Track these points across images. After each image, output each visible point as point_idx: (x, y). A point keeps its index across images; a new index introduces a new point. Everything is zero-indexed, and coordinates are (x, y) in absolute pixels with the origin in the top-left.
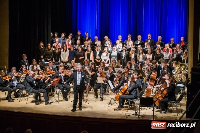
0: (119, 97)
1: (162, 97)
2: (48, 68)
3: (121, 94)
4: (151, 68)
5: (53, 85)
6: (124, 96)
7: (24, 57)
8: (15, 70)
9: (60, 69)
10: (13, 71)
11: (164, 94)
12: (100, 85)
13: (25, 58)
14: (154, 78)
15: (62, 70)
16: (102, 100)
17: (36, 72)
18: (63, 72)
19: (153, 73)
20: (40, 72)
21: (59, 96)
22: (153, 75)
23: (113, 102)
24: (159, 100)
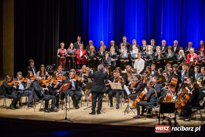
0: (137, 103)
1: (185, 103)
2: (57, 74)
3: (138, 100)
4: (170, 73)
5: (62, 90)
6: (142, 102)
7: (31, 62)
8: (20, 75)
9: (71, 75)
10: (18, 76)
11: (186, 99)
12: (116, 91)
13: (32, 64)
14: (174, 84)
15: (73, 75)
16: (118, 107)
17: (45, 78)
18: (74, 78)
19: (173, 79)
20: (48, 77)
21: (70, 104)
22: (173, 80)
23: (130, 110)
24: (182, 106)
